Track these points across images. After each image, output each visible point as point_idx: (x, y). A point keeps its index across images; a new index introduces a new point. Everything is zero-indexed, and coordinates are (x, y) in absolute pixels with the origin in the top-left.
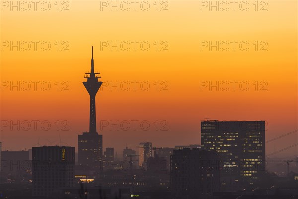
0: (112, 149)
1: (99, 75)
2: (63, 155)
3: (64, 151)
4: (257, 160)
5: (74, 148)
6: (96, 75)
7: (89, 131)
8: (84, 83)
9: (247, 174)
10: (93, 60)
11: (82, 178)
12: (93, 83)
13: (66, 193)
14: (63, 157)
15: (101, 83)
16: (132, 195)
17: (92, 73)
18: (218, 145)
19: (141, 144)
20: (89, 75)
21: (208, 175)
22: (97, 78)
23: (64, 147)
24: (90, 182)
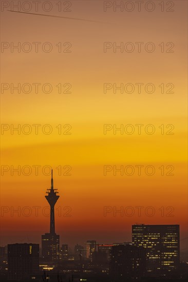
0: (67, 245)
1: (57, 191)
2: (30, 250)
3: (31, 247)
4: (173, 253)
5: (39, 245)
6: (55, 191)
7: (49, 232)
8: (46, 196)
9: (166, 263)
10: (52, 179)
11: (44, 267)
12: (52, 197)
13: (32, 278)
14: (30, 251)
15: (59, 196)
16: (81, 280)
17: (52, 190)
18: (145, 243)
19: (88, 242)
20: (50, 191)
21: (138, 265)
22: (56, 193)
23: (31, 244)
24: (51, 270)
